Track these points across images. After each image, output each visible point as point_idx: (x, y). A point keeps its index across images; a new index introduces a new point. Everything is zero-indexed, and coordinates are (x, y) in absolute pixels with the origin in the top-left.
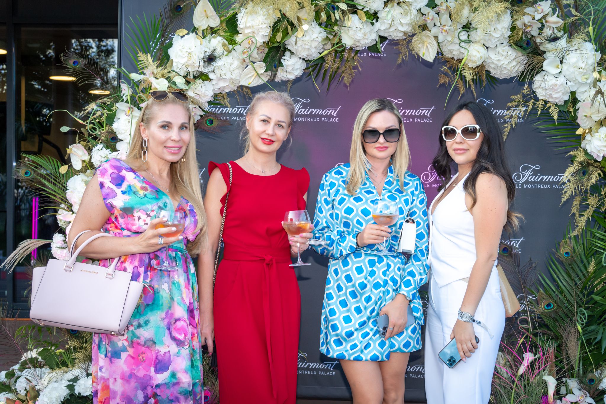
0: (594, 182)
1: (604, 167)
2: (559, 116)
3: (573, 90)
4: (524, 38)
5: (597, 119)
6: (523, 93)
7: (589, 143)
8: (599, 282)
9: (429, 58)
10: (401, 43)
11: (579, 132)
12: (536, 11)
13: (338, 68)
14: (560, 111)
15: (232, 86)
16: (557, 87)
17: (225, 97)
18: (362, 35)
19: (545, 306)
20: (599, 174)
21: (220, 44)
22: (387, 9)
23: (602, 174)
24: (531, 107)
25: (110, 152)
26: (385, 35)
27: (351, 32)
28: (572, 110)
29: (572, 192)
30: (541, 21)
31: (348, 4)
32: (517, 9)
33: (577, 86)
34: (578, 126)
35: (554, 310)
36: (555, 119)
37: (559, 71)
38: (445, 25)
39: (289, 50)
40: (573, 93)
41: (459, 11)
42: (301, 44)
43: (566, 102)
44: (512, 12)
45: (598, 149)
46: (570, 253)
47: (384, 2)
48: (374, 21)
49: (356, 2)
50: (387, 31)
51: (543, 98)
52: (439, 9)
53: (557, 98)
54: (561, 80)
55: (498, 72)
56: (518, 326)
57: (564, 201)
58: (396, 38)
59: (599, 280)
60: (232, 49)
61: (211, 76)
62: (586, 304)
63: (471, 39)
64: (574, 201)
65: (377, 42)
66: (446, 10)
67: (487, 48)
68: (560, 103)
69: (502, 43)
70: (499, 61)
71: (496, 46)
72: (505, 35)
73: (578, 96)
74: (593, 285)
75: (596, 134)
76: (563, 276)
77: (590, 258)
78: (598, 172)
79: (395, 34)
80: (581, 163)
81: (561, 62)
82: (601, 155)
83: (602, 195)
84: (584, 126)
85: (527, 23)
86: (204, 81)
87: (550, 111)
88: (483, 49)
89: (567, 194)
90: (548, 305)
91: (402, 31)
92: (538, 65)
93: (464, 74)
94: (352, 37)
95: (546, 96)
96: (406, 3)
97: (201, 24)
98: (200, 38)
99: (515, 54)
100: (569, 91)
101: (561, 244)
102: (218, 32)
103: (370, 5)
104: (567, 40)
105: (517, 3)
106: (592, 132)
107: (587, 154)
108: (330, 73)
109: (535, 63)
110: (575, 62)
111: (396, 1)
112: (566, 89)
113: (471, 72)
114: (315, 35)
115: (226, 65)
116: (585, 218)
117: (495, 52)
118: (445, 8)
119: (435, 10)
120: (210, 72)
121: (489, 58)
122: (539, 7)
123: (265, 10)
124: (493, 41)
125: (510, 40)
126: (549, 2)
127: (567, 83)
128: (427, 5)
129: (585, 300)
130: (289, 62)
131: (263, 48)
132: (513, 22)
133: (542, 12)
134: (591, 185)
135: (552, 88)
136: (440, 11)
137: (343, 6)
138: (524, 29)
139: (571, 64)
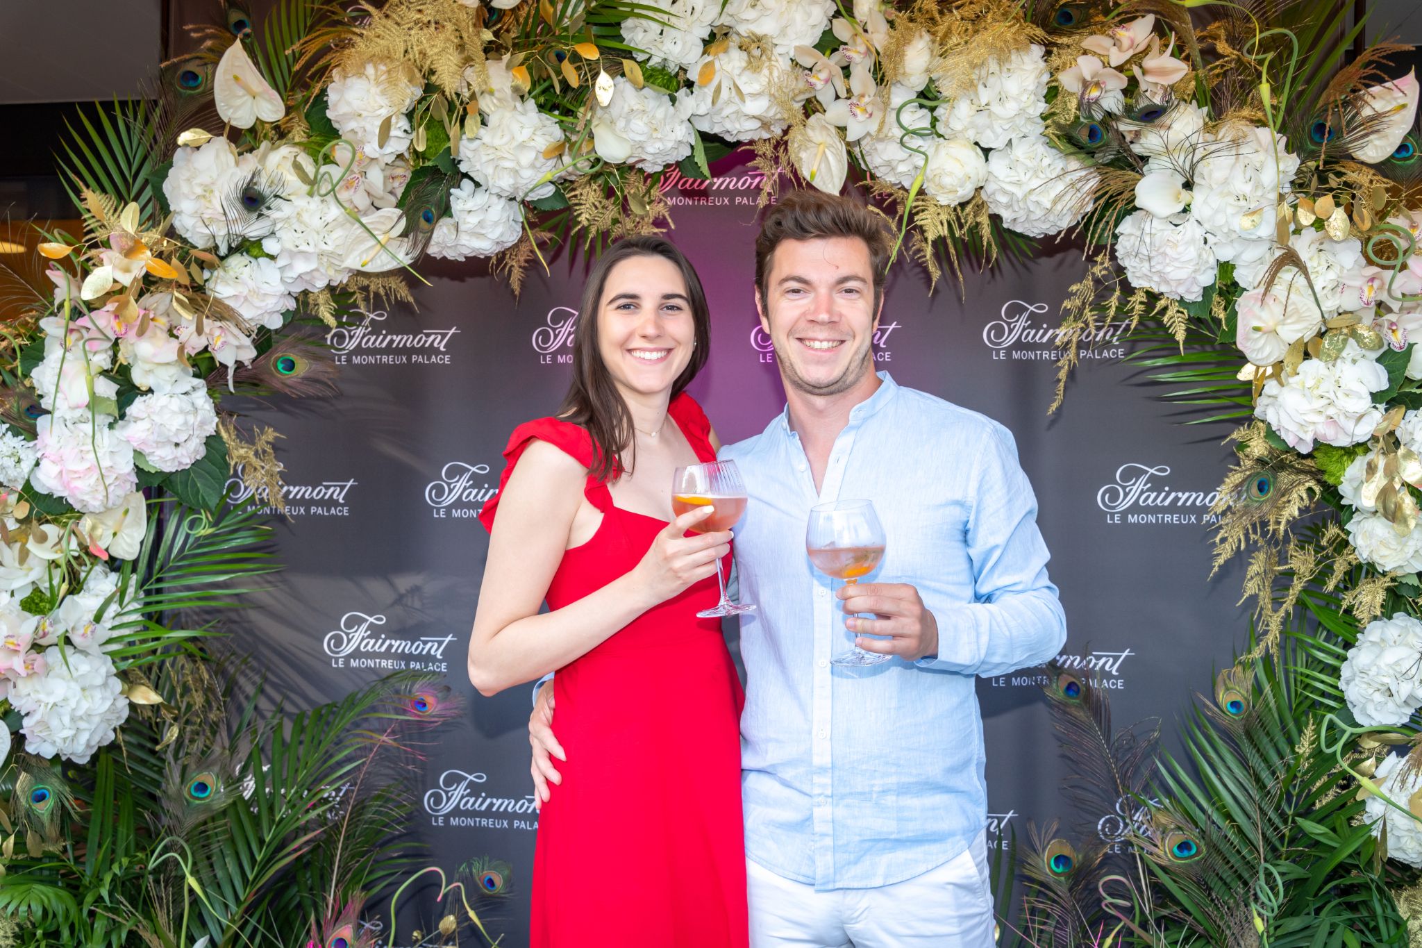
0: (1296, 513)
1: (1323, 472)
2: (1188, 330)
3: (1222, 260)
4: (1082, 119)
5: (1293, 338)
6: (1093, 274)
7: (1272, 404)
8: (1324, 784)
9: (830, 186)
10: (760, 149)
11: (1246, 373)
12: (1117, 43)
13: (615, 221)
14: (1190, 320)
15: (331, 272)
16: (1180, 249)
17: (321, 300)
18: (646, 129)
19: (1175, 849)
20: (1310, 491)
21: (289, 164)
22: (708, 59)
23: (1317, 489)
24: (1112, 312)
25: (23, 443)
26: (716, 130)
27: (621, 124)
28: (1222, 316)
29: (1240, 541)
30: (1130, 73)
31: (603, 50)
32: (1064, 40)
33: (1237, 246)
34: (1242, 360)
35: (1198, 862)
36: (1178, 342)
37: (1181, 208)
38: (863, 96)
39: (466, 176)
40: (1226, 268)
41: (897, 53)
42: (491, 157)
43: (1207, 291)
44: (1048, 53)
45: (1300, 419)
46: (1244, 705)
47: (704, 40)
48: (682, 93)
49: (632, 45)
50: (717, 119)
51: (1146, 284)
52: (848, 53)
53: (1180, 282)
54: (1190, 229)
55: (1022, 215)
56: (1100, 899)
58: (745, 138)
59: (1325, 778)
60: (316, 177)
61: (270, 246)
62: (1289, 844)
63: (941, 128)
64: (1251, 564)
65: (692, 147)
66: (866, 54)
67: (986, 151)
68: (1190, 298)
69: (1024, 137)
70: (1018, 183)
71: (1010, 144)
72: (1031, 111)
73: (1241, 276)
74: (1310, 790)
75: (1291, 380)
76: (1229, 768)
77: (1304, 719)
78: (1307, 485)
79: (738, 126)
80: (1260, 461)
81: (1188, 185)
82: (1309, 438)
83: (1323, 548)
84: (1259, 356)
85: (1088, 78)
86: (256, 258)
87: (1165, 319)
88: (973, 154)
89: (1227, 546)
90: (1184, 846)
91: (754, 117)
92: (1126, 195)
93: (922, 222)
94: (625, 136)
95: (1150, 279)
96: (758, 40)
97: (239, 114)
98: (236, 151)
99: (1059, 164)
100: (1212, 261)
101: (1220, 678)
102: (290, 136)
103: (664, 49)
104: (1206, 124)
105: (1060, 24)
106: (1283, 375)
107: (1271, 434)
108: (591, 236)
109: (1114, 187)
110: (1226, 182)
111: (735, 37)
112: (1205, 256)
113: (944, 217)
114: (527, 133)
115: (305, 217)
116: (1282, 613)
117: (1007, 162)
118: (862, 49)
119: (837, 55)
120: (264, 237)
121: (991, 178)
122: (1124, 34)
123: (383, 68)
124: (999, 131)
125: (1047, 127)
126: (1150, 19)
127: (1206, 242)
128: (814, 47)
129: (1286, 831)
130: (470, 205)
131: (404, 173)
132: (1052, 75)
133: (1131, 47)
134: (1288, 522)
135: (1164, 254)
136: (849, 57)
137: (590, 53)
138: (1083, 94)
139: (1214, 186)
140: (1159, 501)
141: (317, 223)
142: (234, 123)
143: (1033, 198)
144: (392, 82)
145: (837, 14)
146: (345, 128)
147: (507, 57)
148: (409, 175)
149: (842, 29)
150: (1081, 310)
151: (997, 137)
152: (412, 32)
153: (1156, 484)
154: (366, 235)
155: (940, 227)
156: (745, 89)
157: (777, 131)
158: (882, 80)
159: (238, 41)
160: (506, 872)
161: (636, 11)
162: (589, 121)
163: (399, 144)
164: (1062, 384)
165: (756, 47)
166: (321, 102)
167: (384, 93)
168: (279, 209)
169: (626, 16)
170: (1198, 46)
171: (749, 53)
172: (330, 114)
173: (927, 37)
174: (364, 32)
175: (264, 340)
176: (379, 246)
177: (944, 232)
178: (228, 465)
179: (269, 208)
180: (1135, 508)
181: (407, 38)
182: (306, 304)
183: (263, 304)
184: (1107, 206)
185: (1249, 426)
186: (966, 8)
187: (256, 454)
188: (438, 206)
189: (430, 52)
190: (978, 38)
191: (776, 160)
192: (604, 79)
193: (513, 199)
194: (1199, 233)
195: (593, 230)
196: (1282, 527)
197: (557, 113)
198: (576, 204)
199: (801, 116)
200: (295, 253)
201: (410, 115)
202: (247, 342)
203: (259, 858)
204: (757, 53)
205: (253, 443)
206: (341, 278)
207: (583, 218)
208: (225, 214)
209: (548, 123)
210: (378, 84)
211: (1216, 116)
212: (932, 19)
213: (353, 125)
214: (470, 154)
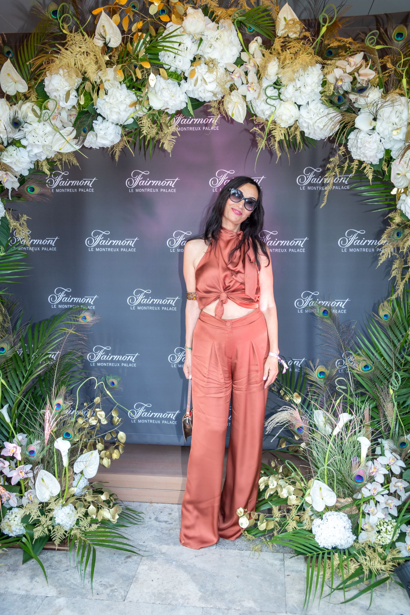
2: (373, 175)
3: (387, 148)
4: (335, 94)
6: (339, 154)
7: (403, 203)
9: (240, 119)
10: (213, 104)
11: (394, 192)
12: (349, 64)
13: (157, 133)
14: (374, 171)
16: (371, 144)
17: (44, 164)
18: (169, 96)
19: (363, 368)
21: (30, 110)
22: (192, 68)
24: (345, 168)
26: (196, 97)
27: (159, 94)
28: (386, 169)
29: (389, 254)
30: (353, 75)
31: (152, 64)
32: (329, 62)
33: (392, 143)
34: (393, 187)
35: (371, 372)
36: (369, 180)
37: (371, 128)
38: (252, 83)
39: (100, 115)
40: (388, 151)
41: (265, 67)
42: (109, 107)
43: (381, 160)
44: (323, 67)
46: (388, 316)
47: (191, 61)
48: (183, 81)
49: (163, 62)
50: (196, 92)
51: (358, 158)
52: (247, 66)
53: (371, 157)
54: (375, 137)
55: (312, 132)
56: (335, 386)
57: (381, 264)
58: (207, 100)
60: (41, 114)
61: (24, 142)
62: (404, 366)
63: (282, 97)
64: (393, 264)
65: (187, 104)
66: (254, 66)
68: (374, 163)
69: (313, 101)
70: (310, 119)
71: (308, 103)
72: (316, 90)
73: (394, 154)
76: (383, 339)
79: (204, 95)
80: (398, 225)
81: (375, 119)
84: (399, 185)
85: (338, 77)
86: (18, 147)
87: (365, 171)
88: (294, 107)
89: (384, 256)
90: (366, 367)
91: (210, 91)
92: (351, 123)
93: (274, 134)
94: (161, 99)
95: (360, 156)
96: (212, 61)
97: (10, 89)
98: (9, 104)
99: (327, 111)
100: (383, 149)
101: (380, 306)
102: (30, 98)
103: (176, 64)
104: (382, 96)
105: (328, 56)
106: (408, 192)
107: (402, 215)
108: (148, 139)
109: (347, 119)
110: (389, 117)
111: (203, 59)
112: (380, 147)
113: (283, 132)
114: (123, 97)
115: (37, 131)
116: (404, 281)
117: (307, 110)
118: (252, 64)
119: (243, 67)
120: (22, 139)
121: (301, 117)
122: (351, 60)
123: (65, 70)
124: (304, 98)
125: (322, 97)
126: (362, 54)
127: (381, 141)
128: (234, 63)
129: (403, 362)
130: (101, 127)
131: (75, 113)
132: (324, 76)
133: (354, 65)
134: (407, 247)
135: (365, 146)
136: (247, 68)
137: (147, 65)
138: (336, 83)
139: (385, 119)
140: (361, 243)
141: (41, 133)
142: (8, 93)
143: (316, 124)
144: (70, 76)
145: (243, 51)
146: (52, 95)
147: (114, 67)
148: (77, 114)
149: (245, 57)
150: (334, 168)
151: (303, 100)
152: (77, 56)
153: (360, 237)
154: (61, 137)
155: (281, 136)
156: (207, 81)
157: (219, 97)
158: (259, 77)
159: (9, 59)
160: (119, 379)
161: (165, 48)
162: (147, 93)
163: (73, 101)
164: (326, 196)
165: (211, 64)
166: (42, 85)
167: (66, 80)
168: (27, 128)
169: (161, 50)
170: (380, 65)
171: (209, 66)
172: (46, 89)
173: (277, 60)
174: (58, 56)
175: (22, 180)
176: (66, 142)
177: (283, 138)
178: (9, 229)
179: (23, 127)
180: (352, 246)
181: (75, 58)
182: (38, 166)
183: (22, 166)
184: (344, 127)
185: (395, 212)
186: (292, 49)
187: (20, 225)
188: (88, 126)
189: (85, 64)
190: (297, 61)
191: (219, 109)
192: (152, 76)
193: (117, 124)
194: (378, 138)
195: (148, 137)
196: (405, 250)
197: (134, 89)
198: (142, 127)
199: (228, 91)
200: (34, 145)
201: (77, 90)
202: (16, 180)
203: (25, 376)
204: (211, 65)
205: (19, 221)
206: (51, 155)
207: (144, 132)
208: (6, 129)
209: (131, 93)
210: (64, 76)
211: (386, 92)
212: (279, 53)
213: (55, 94)
214: (100, 106)
